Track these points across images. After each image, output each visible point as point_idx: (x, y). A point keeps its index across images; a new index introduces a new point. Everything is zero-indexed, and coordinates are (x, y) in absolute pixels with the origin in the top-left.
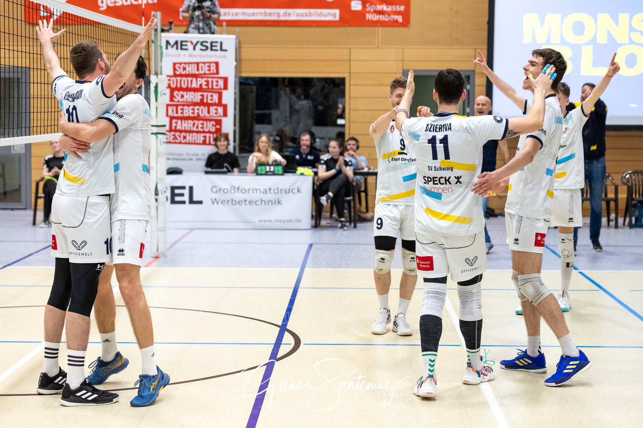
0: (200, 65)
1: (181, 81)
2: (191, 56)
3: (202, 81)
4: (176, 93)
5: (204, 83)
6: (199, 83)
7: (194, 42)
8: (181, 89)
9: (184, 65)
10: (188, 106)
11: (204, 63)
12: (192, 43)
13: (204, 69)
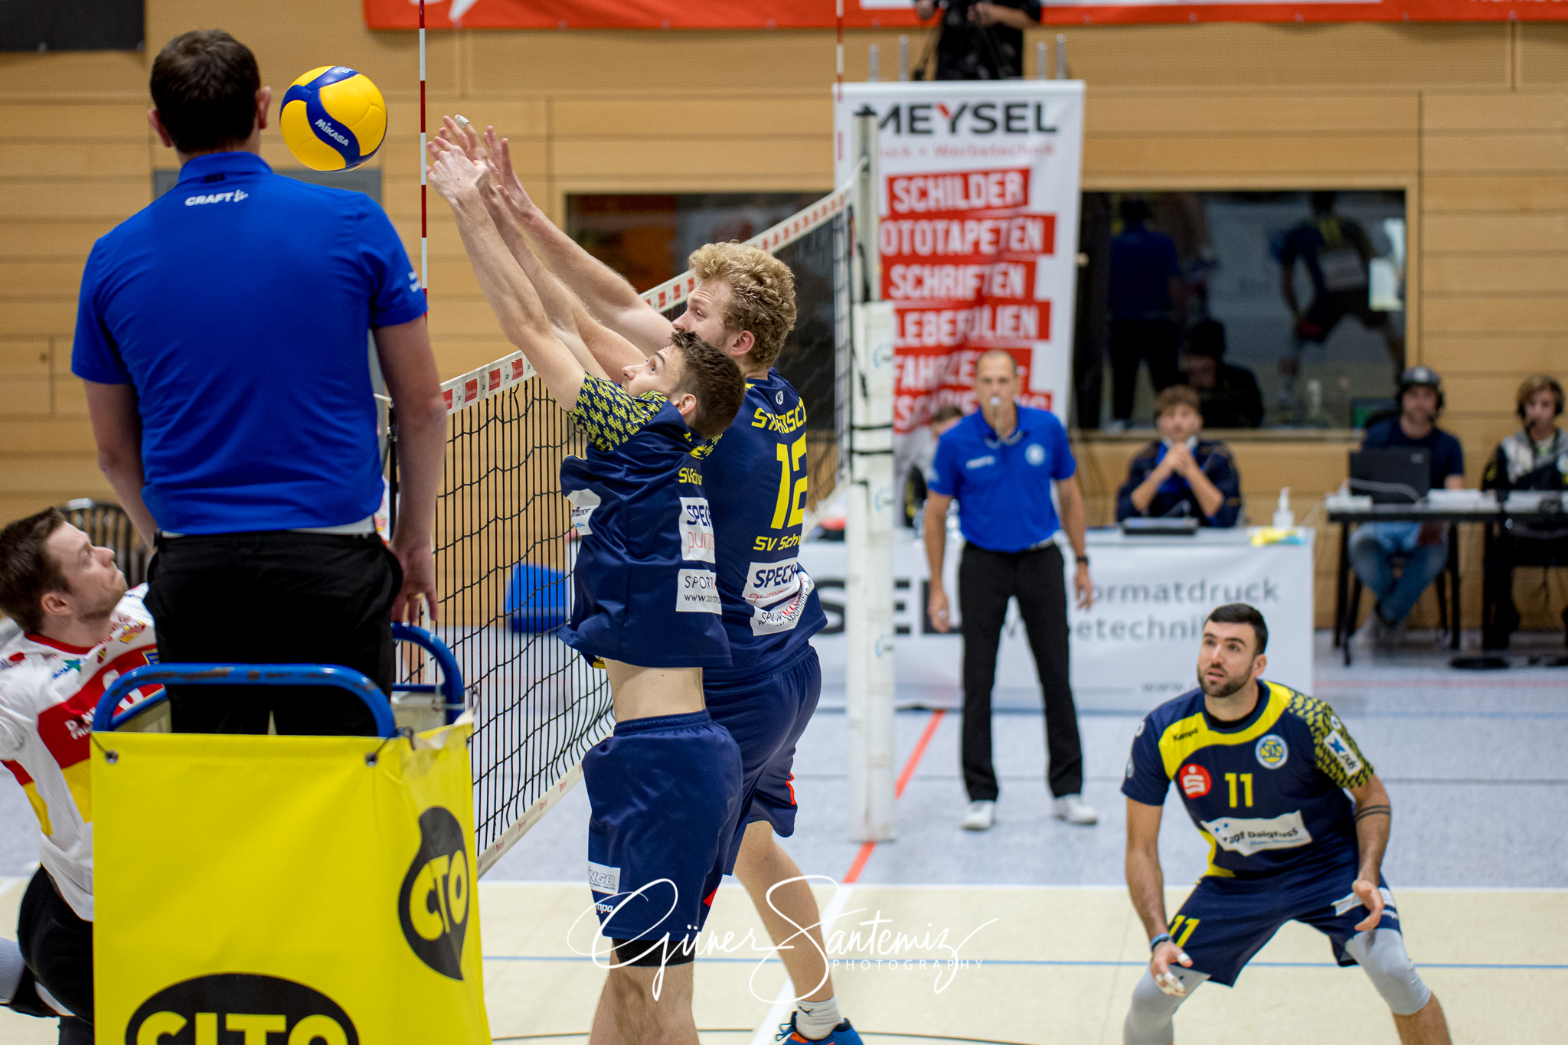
0: (973, 180)
1: (912, 233)
2: (942, 151)
3: (980, 232)
4: (897, 271)
5: (986, 237)
6: (970, 237)
7: (953, 107)
8: (913, 259)
9: (920, 183)
10: (938, 310)
11: (986, 173)
12: (944, 110)
13: (987, 194)
